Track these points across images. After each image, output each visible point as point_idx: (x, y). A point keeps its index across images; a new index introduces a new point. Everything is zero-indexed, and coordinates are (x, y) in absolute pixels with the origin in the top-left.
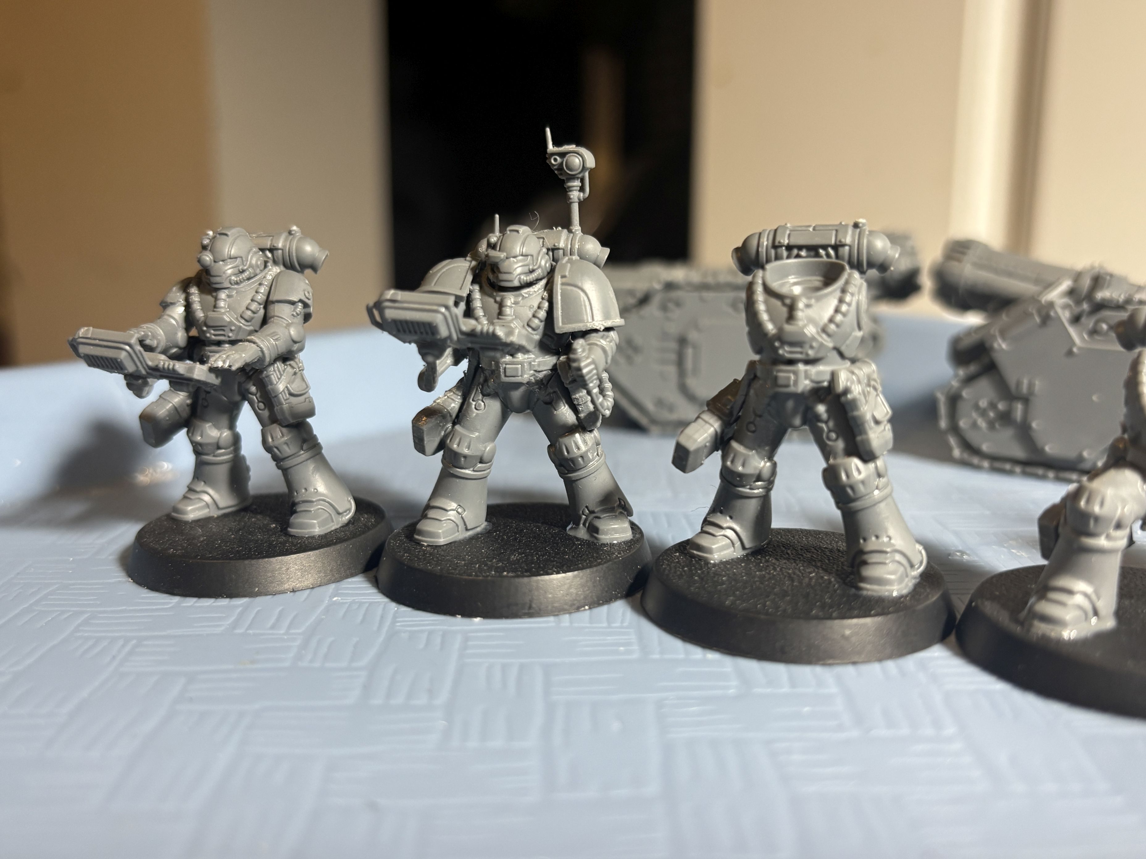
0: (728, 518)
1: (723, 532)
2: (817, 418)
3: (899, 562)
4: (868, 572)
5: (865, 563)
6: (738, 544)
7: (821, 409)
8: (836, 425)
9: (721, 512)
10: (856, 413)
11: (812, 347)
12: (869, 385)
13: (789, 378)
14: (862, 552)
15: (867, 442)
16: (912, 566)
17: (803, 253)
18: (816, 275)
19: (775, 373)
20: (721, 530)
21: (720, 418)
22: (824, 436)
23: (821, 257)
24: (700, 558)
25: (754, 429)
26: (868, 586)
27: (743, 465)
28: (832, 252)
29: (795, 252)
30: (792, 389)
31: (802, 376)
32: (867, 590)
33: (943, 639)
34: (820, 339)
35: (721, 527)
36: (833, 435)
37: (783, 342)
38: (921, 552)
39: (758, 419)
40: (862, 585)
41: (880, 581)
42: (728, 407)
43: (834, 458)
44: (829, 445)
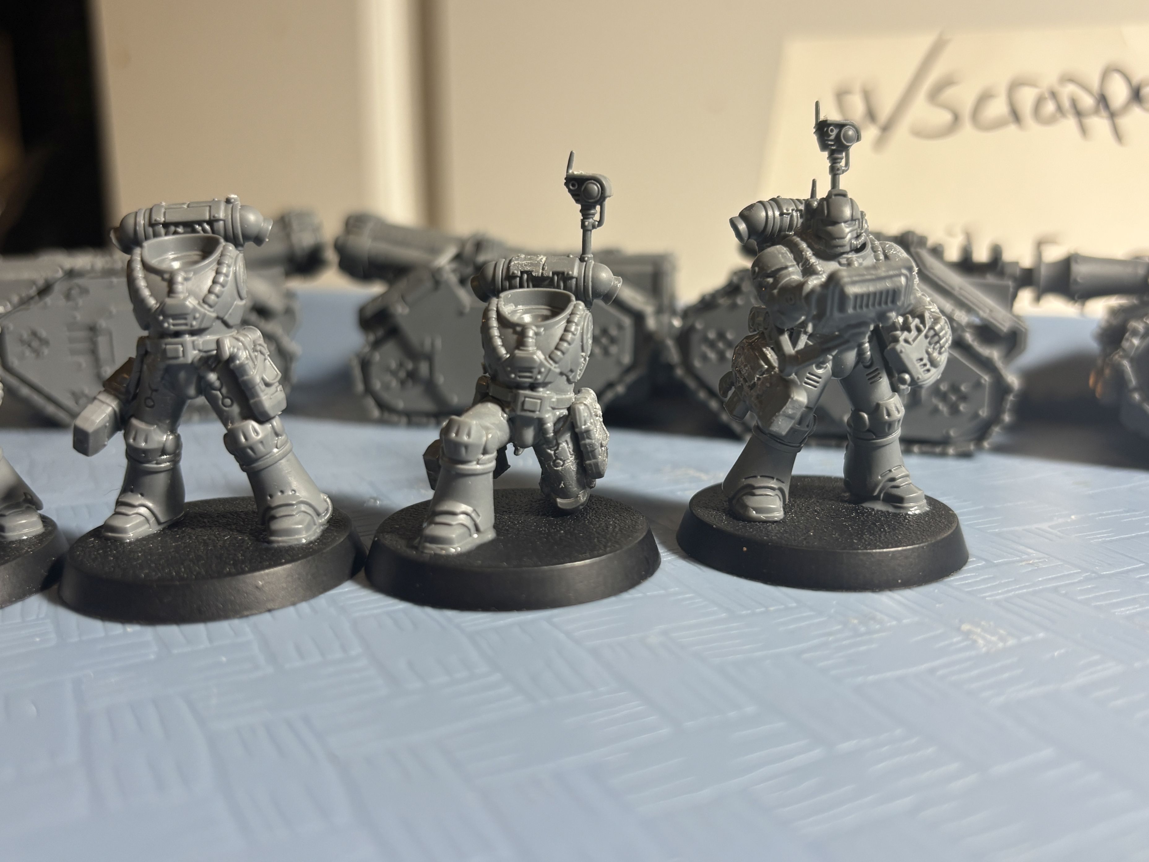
0: (140, 496)
1: (136, 510)
2: (210, 386)
3: (305, 512)
4: (277, 525)
5: (274, 518)
6: (152, 520)
7: (212, 377)
8: (229, 391)
9: (132, 491)
10: (245, 378)
11: (195, 318)
12: (255, 350)
13: (177, 350)
14: (270, 508)
15: (259, 404)
16: (318, 514)
17: (180, 230)
18: (195, 250)
19: (164, 346)
20: (134, 509)
21: (116, 397)
22: (220, 402)
23: (198, 232)
24: (116, 540)
25: (152, 404)
26: (280, 539)
27: (146, 441)
28: (207, 227)
29: (172, 228)
30: (181, 360)
31: (189, 346)
32: (278, 542)
33: (352, 575)
34: (202, 310)
35: (132, 506)
36: (228, 401)
37: (166, 316)
38: (326, 501)
39: (154, 393)
40: (273, 538)
41: (288, 532)
42: (125, 385)
43: (232, 423)
44: (226, 411)
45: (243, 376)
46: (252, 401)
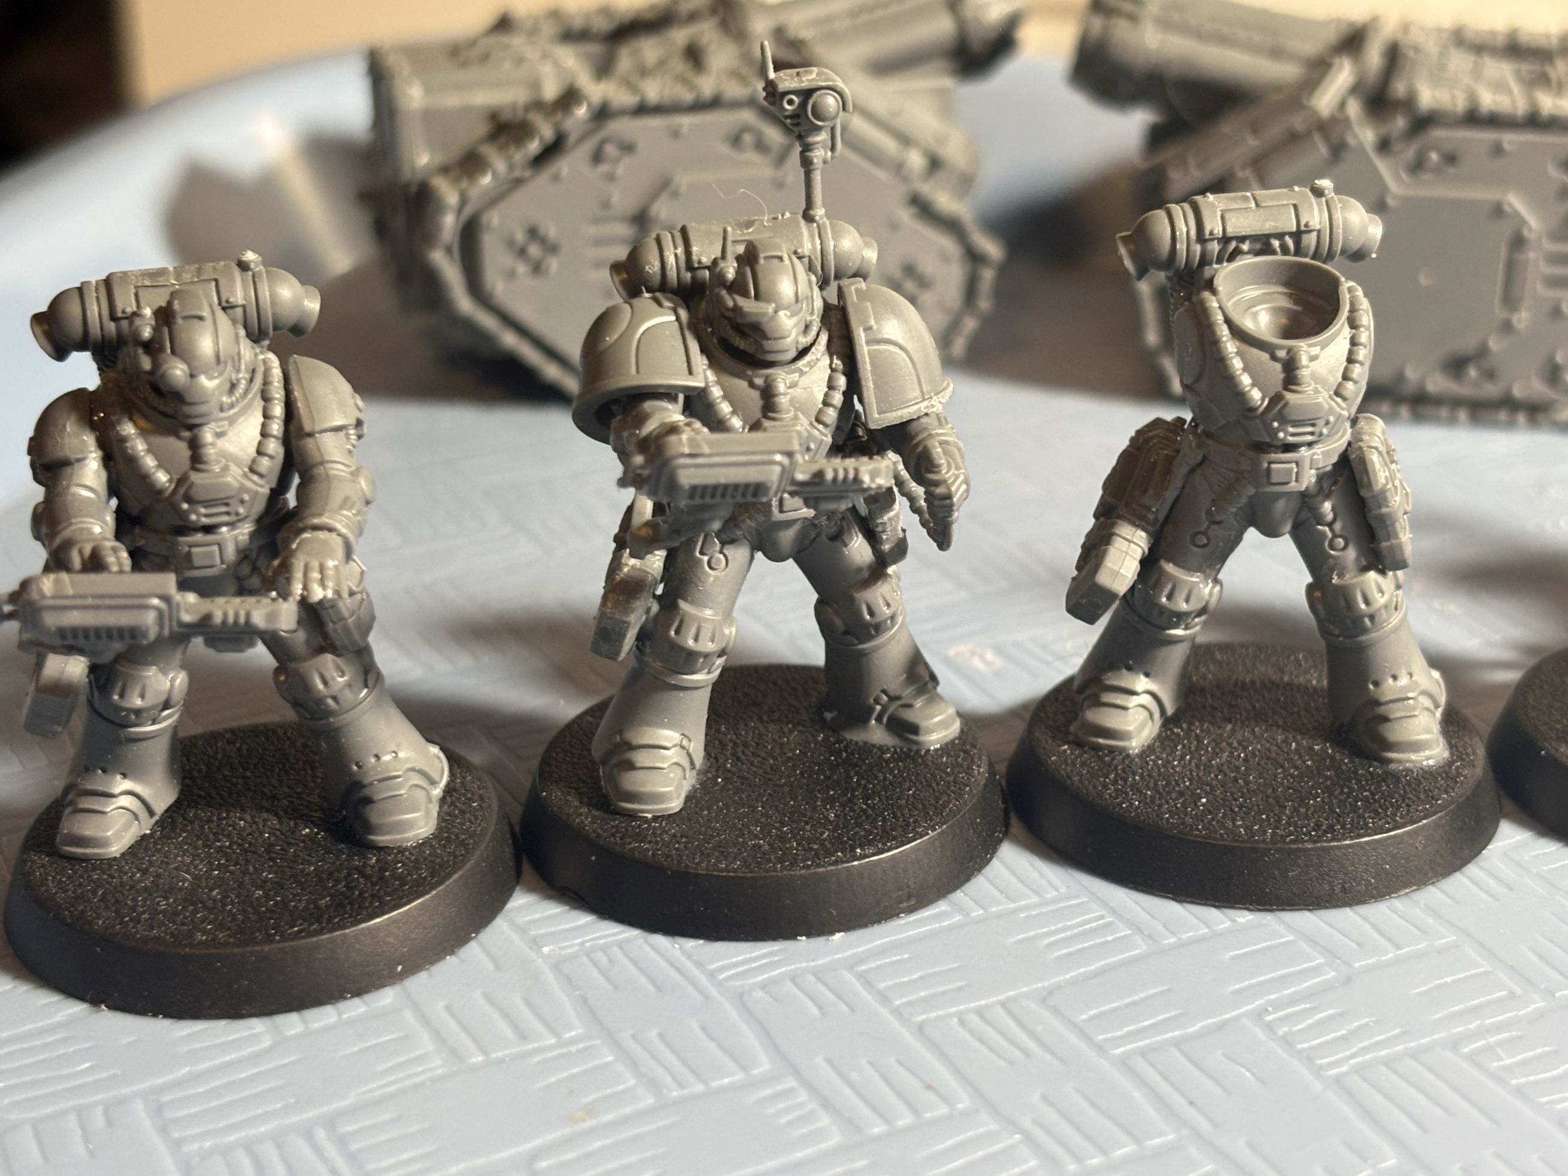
0: (1144, 677)
1: (1134, 701)
2: (1320, 520)
3: (1428, 710)
4: (1393, 733)
5: (1385, 719)
6: (1157, 713)
7: (1327, 506)
8: (1343, 528)
9: (1129, 669)
10: (1384, 510)
11: (1327, 423)
13: (1287, 471)
14: (1376, 703)
19: (1267, 465)
20: (1134, 697)
21: (1143, 529)
22: (1326, 544)
23: (1276, 253)
25: (1205, 542)
26: (1400, 756)
27: (1187, 601)
28: (1291, 244)
30: (1293, 486)
31: (1307, 464)
34: (1336, 408)
35: (1133, 693)
36: (1340, 542)
38: (1438, 682)
40: (1390, 755)
41: (1415, 746)
42: (1154, 510)
43: (1341, 575)
44: (1331, 556)
45: (1380, 507)
46: (1385, 544)
